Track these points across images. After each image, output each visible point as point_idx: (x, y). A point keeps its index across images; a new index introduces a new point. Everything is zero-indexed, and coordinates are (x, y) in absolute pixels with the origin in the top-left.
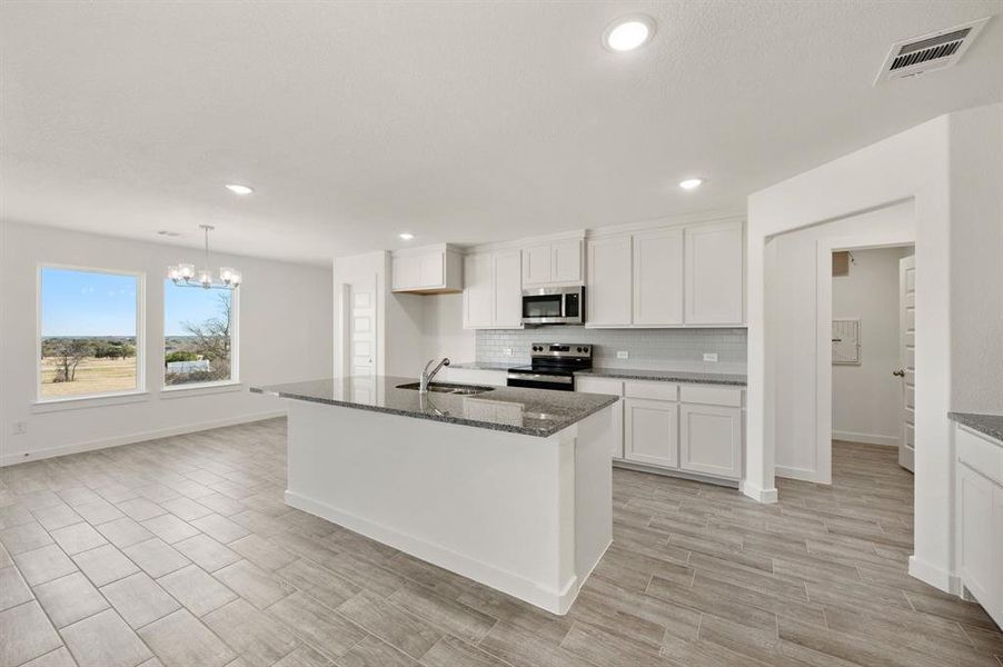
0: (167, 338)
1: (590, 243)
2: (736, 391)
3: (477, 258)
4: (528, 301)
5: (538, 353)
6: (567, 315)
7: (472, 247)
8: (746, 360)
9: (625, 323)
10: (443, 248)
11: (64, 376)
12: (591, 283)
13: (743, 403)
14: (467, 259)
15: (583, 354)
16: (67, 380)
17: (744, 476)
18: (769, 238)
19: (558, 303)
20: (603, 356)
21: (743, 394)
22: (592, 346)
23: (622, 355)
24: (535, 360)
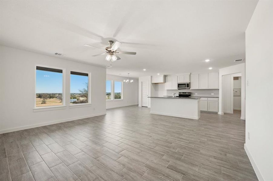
0: (71, 93)
1: (191, 75)
2: (217, 98)
3: (168, 77)
4: (179, 85)
5: (180, 94)
6: (187, 87)
7: (167, 75)
8: (219, 94)
9: (197, 88)
10: (163, 76)
11: (43, 103)
12: (191, 82)
13: (218, 100)
14: (166, 77)
15: (189, 94)
16: (44, 103)
17: (218, 112)
18: (222, 76)
19: (185, 85)
20: (192, 94)
21: (218, 99)
22: (191, 93)
23: (196, 94)
24: (179, 95)
